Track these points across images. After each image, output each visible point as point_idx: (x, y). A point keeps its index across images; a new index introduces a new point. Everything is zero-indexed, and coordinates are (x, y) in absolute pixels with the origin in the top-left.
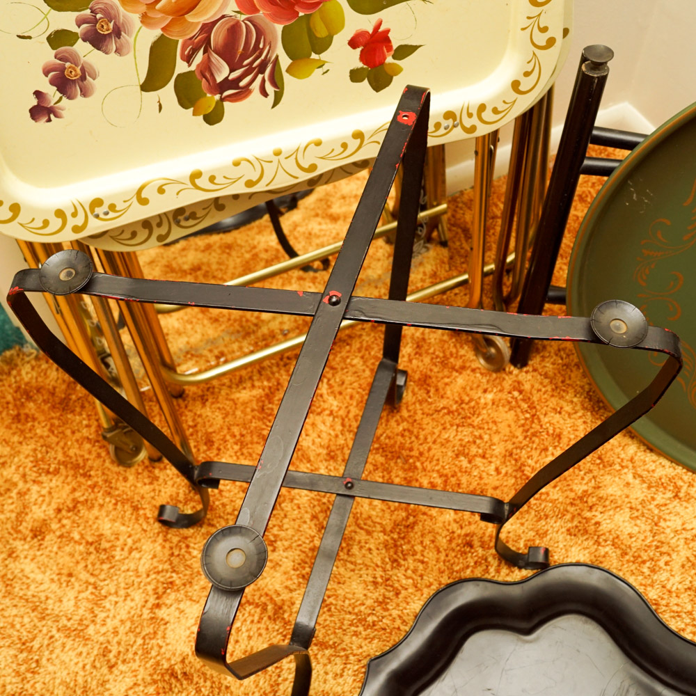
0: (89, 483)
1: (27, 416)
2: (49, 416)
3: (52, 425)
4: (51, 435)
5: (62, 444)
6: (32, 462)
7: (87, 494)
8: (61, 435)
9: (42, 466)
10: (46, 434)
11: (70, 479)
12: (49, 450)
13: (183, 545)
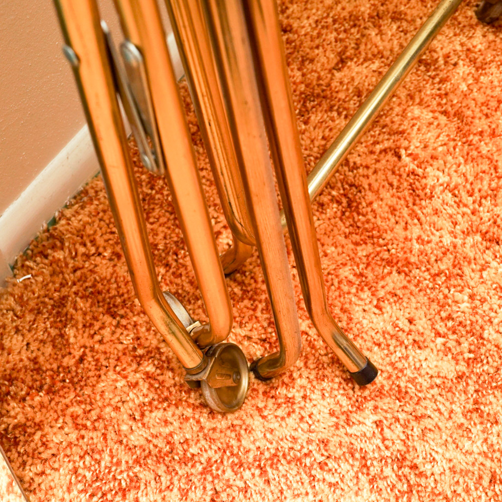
0: (200, 468)
1: (23, 427)
2: (60, 407)
3: (74, 417)
4: (83, 432)
5: (111, 435)
6: (84, 491)
7: (209, 487)
8: (100, 425)
9: (106, 488)
10: (73, 436)
11: (165, 480)
12: (97, 456)
13: (407, 470)
